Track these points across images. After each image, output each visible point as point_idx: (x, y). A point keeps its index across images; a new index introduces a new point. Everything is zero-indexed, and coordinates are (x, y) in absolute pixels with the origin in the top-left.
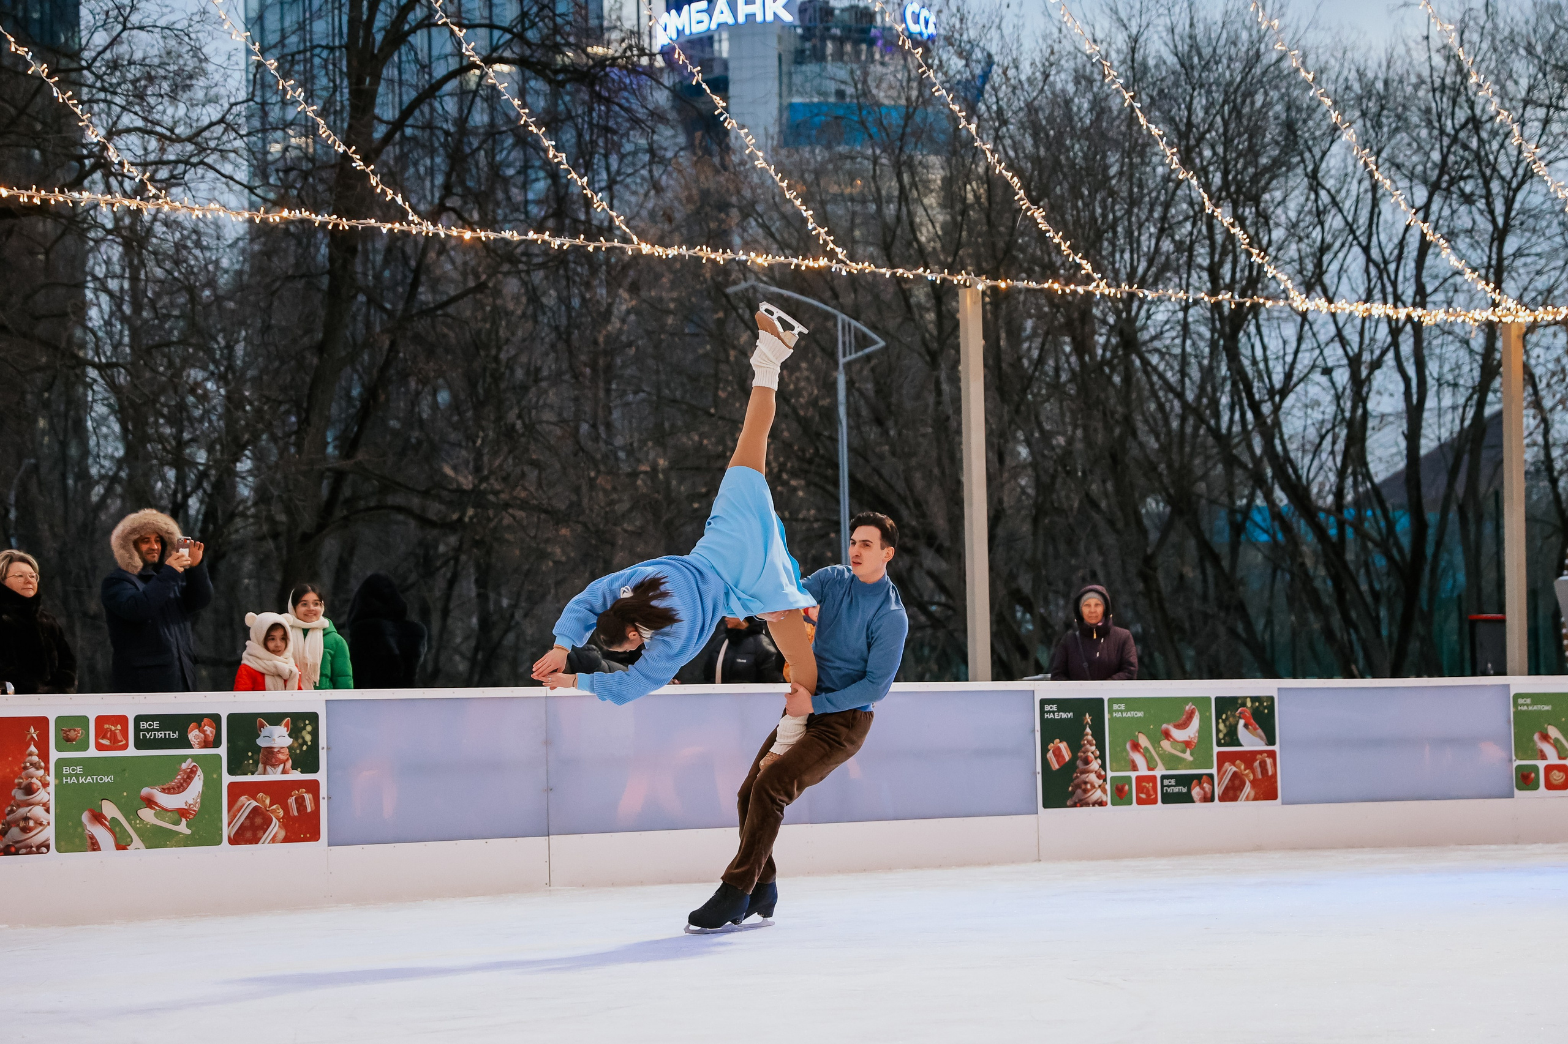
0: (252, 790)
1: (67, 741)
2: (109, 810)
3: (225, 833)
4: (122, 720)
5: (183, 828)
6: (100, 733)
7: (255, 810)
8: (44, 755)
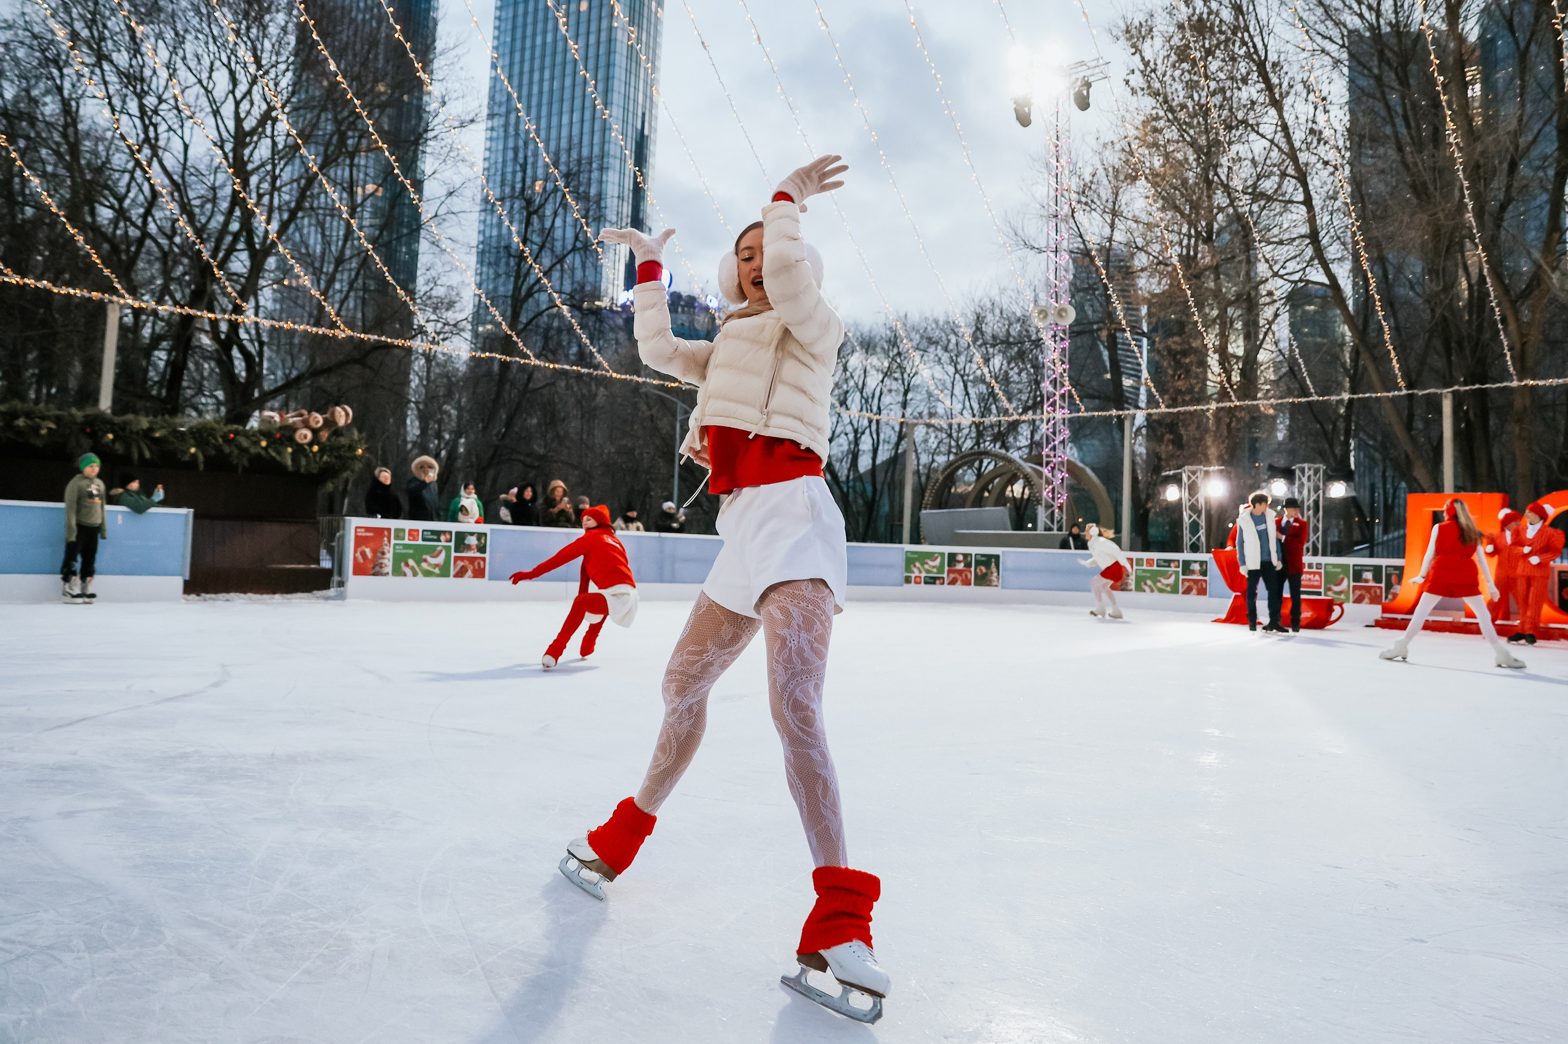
0: (462, 559)
1: (397, 537)
2: (411, 562)
3: (452, 572)
4: (417, 531)
5: (437, 571)
6: (410, 535)
7: (463, 567)
8: (389, 541)
